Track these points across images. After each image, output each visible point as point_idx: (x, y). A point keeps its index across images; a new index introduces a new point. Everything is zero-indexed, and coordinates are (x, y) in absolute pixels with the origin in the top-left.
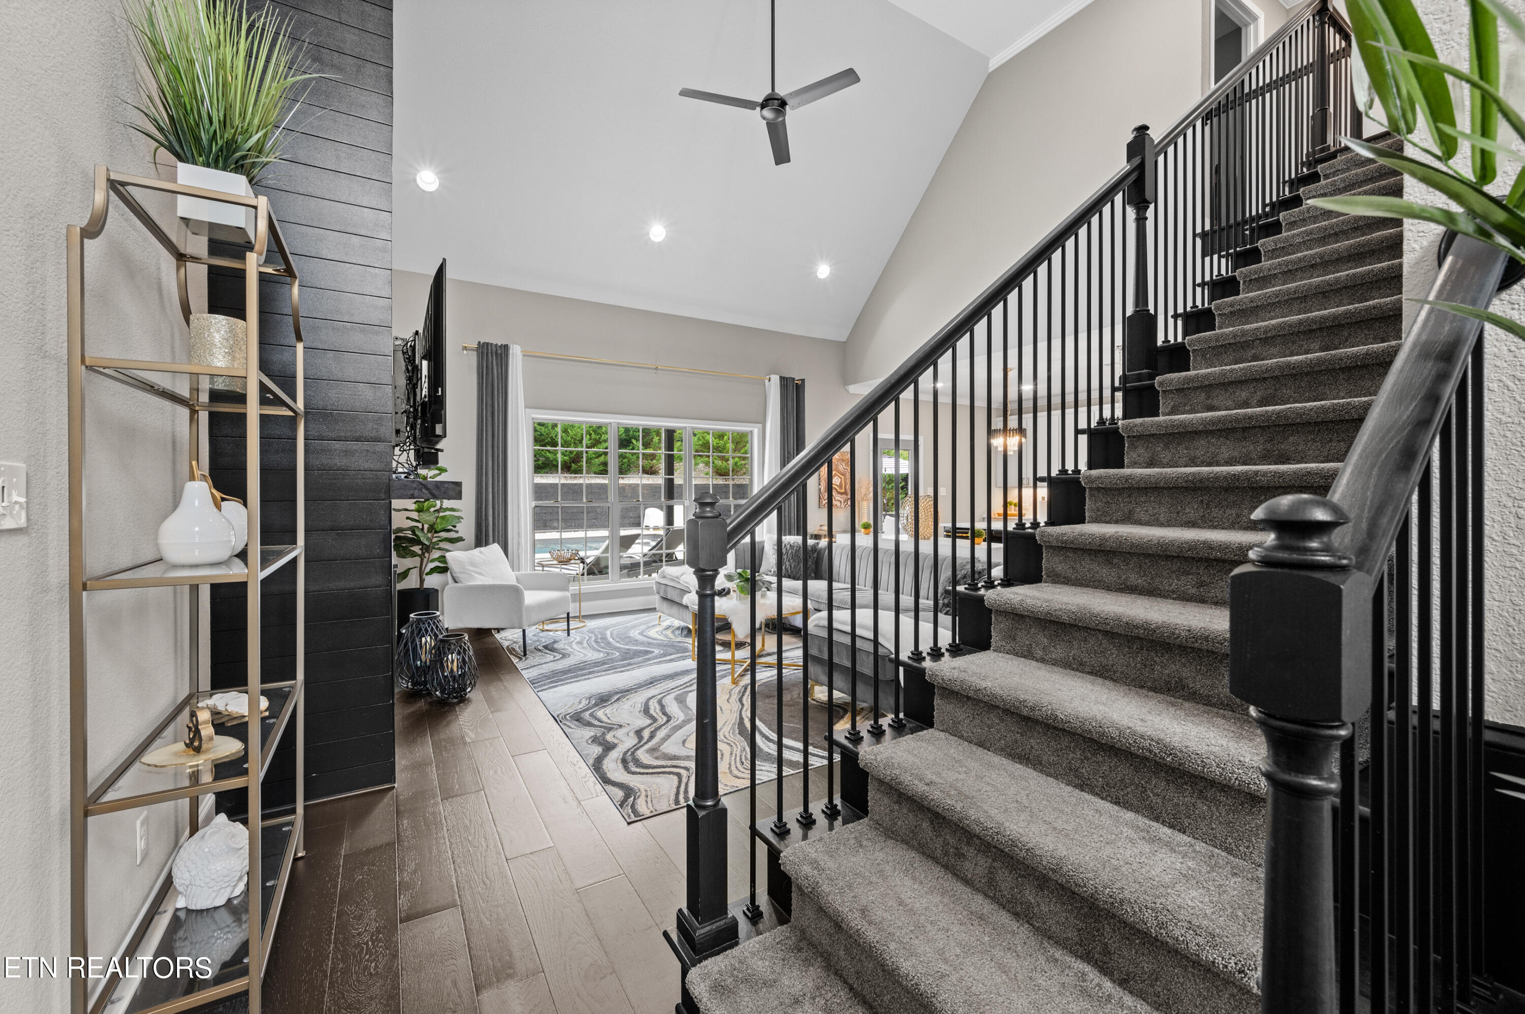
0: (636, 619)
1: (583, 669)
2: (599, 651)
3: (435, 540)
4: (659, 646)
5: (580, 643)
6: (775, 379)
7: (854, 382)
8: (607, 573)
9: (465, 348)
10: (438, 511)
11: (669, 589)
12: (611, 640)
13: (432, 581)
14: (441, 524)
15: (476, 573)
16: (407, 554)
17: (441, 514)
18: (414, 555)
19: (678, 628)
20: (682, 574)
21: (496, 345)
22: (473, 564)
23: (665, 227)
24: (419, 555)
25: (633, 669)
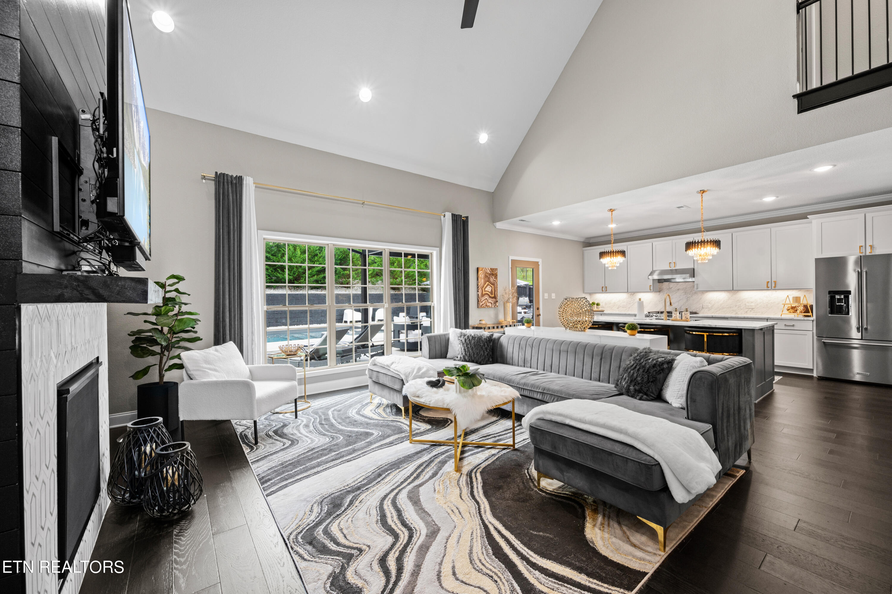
0: (351, 398)
1: (311, 460)
2: (324, 435)
3: (174, 340)
4: (376, 426)
5: (307, 426)
6: (449, 215)
7: (500, 220)
8: (326, 359)
9: (204, 177)
10: (176, 315)
11: (381, 376)
12: (333, 421)
13: (170, 376)
14: (179, 326)
15: (210, 369)
16: (144, 354)
17: (179, 317)
18: (153, 353)
19: (387, 406)
20: (393, 363)
21: (232, 176)
22: (207, 362)
23: (371, 90)
24: (158, 354)
25: (358, 457)
